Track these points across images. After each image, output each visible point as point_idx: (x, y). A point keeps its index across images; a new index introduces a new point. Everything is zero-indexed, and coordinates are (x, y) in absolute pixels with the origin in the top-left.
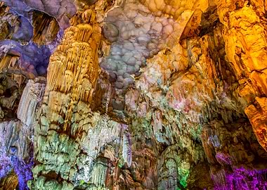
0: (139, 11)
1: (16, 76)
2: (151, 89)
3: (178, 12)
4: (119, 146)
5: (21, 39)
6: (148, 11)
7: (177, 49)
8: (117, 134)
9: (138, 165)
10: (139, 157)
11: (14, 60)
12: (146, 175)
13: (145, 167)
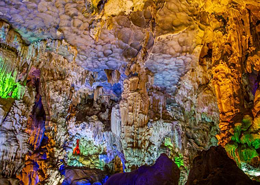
0: (164, 58)
1: (105, 97)
2: (189, 94)
3: (193, 47)
4: (173, 137)
5: (101, 79)
6: (170, 56)
7: (199, 69)
8: (170, 130)
9: (199, 135)
10: (198, 130)
11: (100, 90)
12: (206, 142)
13: (204, 137)
